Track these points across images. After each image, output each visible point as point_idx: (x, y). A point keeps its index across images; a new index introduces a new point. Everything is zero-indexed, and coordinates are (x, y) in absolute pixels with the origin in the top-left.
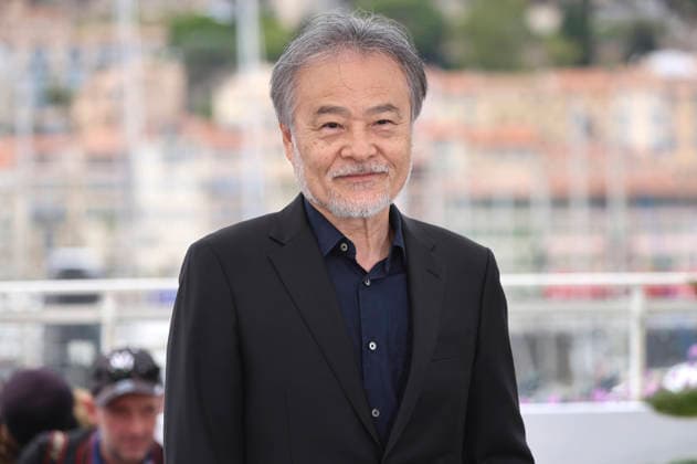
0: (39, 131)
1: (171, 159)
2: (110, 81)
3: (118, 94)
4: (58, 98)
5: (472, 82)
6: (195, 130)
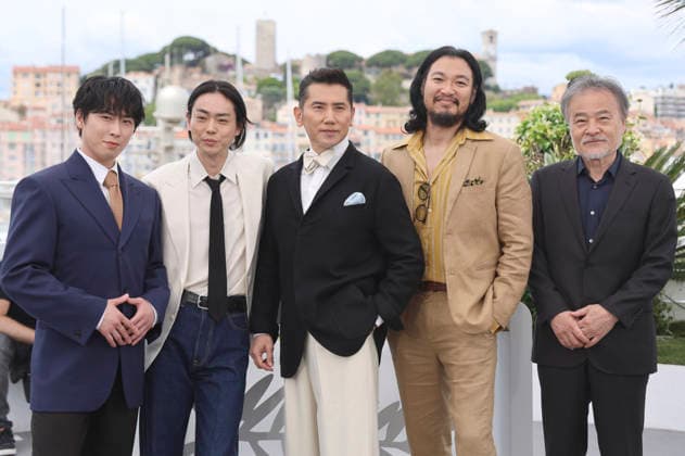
1: (257, 135)
5: (379, 108)
6: (267, 124)
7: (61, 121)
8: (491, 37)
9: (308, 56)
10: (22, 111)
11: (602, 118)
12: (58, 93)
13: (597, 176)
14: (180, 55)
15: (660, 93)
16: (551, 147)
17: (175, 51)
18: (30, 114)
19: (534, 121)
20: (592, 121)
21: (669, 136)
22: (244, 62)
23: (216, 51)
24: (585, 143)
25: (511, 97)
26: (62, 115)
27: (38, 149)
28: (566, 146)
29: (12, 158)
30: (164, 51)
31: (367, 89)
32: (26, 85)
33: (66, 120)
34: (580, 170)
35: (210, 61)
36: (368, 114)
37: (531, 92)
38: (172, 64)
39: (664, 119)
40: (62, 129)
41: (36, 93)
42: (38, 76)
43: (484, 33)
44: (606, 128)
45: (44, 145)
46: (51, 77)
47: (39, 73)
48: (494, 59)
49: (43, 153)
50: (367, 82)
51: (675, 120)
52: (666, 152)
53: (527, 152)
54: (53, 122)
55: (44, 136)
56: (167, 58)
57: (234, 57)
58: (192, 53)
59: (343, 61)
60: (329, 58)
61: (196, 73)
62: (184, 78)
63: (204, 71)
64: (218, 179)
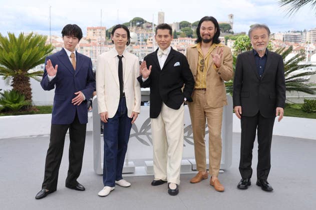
0: (142, 44)
2: (151, 38)
3: (152, 40)
4: (146, 40)
7: (101, 44)
8: (232, 16)
9: (174, 23)
10: (90, 40)
11: (263, 37)
12: (100, 35)
13: (261, 56)
14: (135, 23)
15: (285, 34)
16: (245, 49)
17: (134, 22)
18: (92, 41)
19: (239, 41)
20: (260, 38)
22: (155, 25)
23: (146, 22)
24: (258, 45)
25: (237, 35)
26: (101, 42)
27: (94, 52)
28: (249, 48)
29: (87, 54)
30: (130, 22)
31: (192, 33)
32: (91, 32)
34: (255, 54)
35: (144, 25)
36: (192, 41)
37: (243, 34)
38: (132, 26)
39: (286, 42)
40: (101, 46)
41: (94, 35)
42: (94, 30)
44: (264, 40)
45: (96, 50)
46: (98, 30)
48: (232, 24)
49: (96, 53)
50: (192, 31)
53: (237, 50)
54: (99, 43)
55: (96, 48)
56: (131, 24)
57: (152, 23)
58: (139, 22)
59: (185, 24)
60: (180, 23)
61: (140, 29)
62: (136, 30)
63: (142, 28)
64: (121, 56)
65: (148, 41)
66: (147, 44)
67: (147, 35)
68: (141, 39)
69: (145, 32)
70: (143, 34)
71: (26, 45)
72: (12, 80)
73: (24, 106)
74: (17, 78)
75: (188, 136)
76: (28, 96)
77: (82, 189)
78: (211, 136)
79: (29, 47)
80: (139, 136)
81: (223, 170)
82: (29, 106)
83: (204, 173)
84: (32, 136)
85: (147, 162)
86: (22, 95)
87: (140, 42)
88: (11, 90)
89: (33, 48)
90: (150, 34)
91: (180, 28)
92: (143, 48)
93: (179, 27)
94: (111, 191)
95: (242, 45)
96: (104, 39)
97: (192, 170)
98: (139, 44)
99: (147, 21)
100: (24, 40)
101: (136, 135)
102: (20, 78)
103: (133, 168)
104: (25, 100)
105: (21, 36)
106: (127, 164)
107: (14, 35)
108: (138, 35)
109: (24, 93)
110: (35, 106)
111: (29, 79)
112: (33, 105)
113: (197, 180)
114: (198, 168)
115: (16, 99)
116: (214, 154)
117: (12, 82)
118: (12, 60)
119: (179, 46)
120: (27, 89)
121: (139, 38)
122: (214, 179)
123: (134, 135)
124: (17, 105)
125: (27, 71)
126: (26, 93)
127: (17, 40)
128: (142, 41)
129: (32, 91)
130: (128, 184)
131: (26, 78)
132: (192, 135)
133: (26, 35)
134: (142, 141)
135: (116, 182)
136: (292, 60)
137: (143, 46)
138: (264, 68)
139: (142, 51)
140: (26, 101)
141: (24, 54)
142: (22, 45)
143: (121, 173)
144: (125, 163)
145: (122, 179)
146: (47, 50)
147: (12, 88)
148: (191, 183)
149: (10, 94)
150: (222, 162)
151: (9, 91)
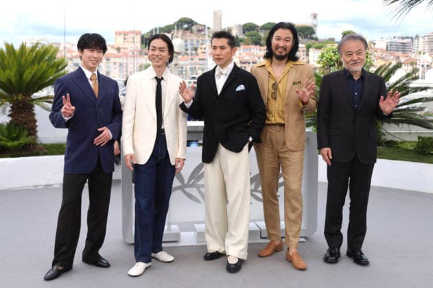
0: (192, 54)
2: (203, 46)
3: (205, 49)
4: (196, 49)
7: (133, 54)
8: (315, 16)
9: (236, 25)
10: (118, 49)
11: (358, 53)
12: (133, 42)
14: (182, 25)
15: (389, 41)
16: (334, 64)
17: (180, 24)
18: (122, 51)
20: (354, 54)
21: (392, 59)
22: (209, 28)
23: (196, 23)
24: (351, 64)
25: (323, 42)
26: (134, 51)
27: (125, 65)
28: (341, 64)
29: (115, 68)
30: (175, 24)
31: (260, 39)
32: (121, 38)
33: (136, 53)
35: (194, 28)
36: (260, 50)
37: (332, 40)
38: (178, 29)
39: (391, 52)
40: (134, 57)
41: (124, 42)
42: (125, 35)
43: (312, 15)
44: (361, 57)
45: (127, 63)
46: (130, 35)
47: (125, 34)
48: (316, 26)
49: (127, 67)
50: (260, 36)
51: (395, 52)
52: (391, 67)
53: (323, 67)
54: (131, 54)
55: (127, 60)
56: (176, 27)
57: (204, 26)
58: (187, 25)
59: (250, 27)
60: (244, 26)
61: (188, 33)
62: (183, 35)
63: (192, 32)
64: (160, 78)
65: (199, 51)
66: (197, 54)
67: (198, 41)
68: (189, 47)
69: (195, 38)
70: (192, 40)
71: (30, 59)
72: (10, 109)
73: (26, 144)
74: (16, 105)
75: (255, 190)
76: (32, 130)
77: (105, 265)
78: (287, 190)
79: (33, 63)
80: (186, 189)
81: (305, 238)
82: (34, 144)
83: (277, 243)
84: (36, 186)
85: (197, 226)
86: (24, 129)
87: (189, 52)
88: (8, 121)
89: (39, 63)
90: (203, 40)
91: (244, 33)
92: (192, 59)
93: (242, 31)
94: (146, 268)
95: (331, 59)
96: (139, 48)
97: (261, 237)
98: (187, 54)
99: (198, 23)
100: (27, 53)
101: (182, 188)
102: (21, 105)
103: (178, 235)
104: (28, 136)
105: (23, 47)
106: (169, 229)
107: (12, 46)
108: (186, 41)
109: (25, 126)
110: (41, 144)
111: (33, 106)
112: (39, 142)
113: (268, 253)
114: (270, 236)
115: (14, 135)
116: (292, 216)
117: (10, 111)
118: (9, 81)
119: (242, 58)
120: (30, 120)
121: (186, 46)
122: (293, 251)
123: (178, 188)
124: (16, 143)
125: (30, 95)
126: (29, 126)
127: (17, 53)
128: (192, 50)
129: (37, 124)
130: (170, 258)
131: (29, 105)
132: (260, 189)
133: (29, 46)
134: (190, 196)
135: (153, 255)
136: (400, 80)
137: (192, 57)
138: (361, 95)
139: (191, 64)
140: (30, 137)
141: (26, 73)
142: (23, 60)
143: (161, 242)
144: (166, 227)
145: (162, 250)
146: (58, 66)
147: (10, 119)
148: (260, 256)
149: (6, 128)
150: (303, 227)
151: (6, 124)
